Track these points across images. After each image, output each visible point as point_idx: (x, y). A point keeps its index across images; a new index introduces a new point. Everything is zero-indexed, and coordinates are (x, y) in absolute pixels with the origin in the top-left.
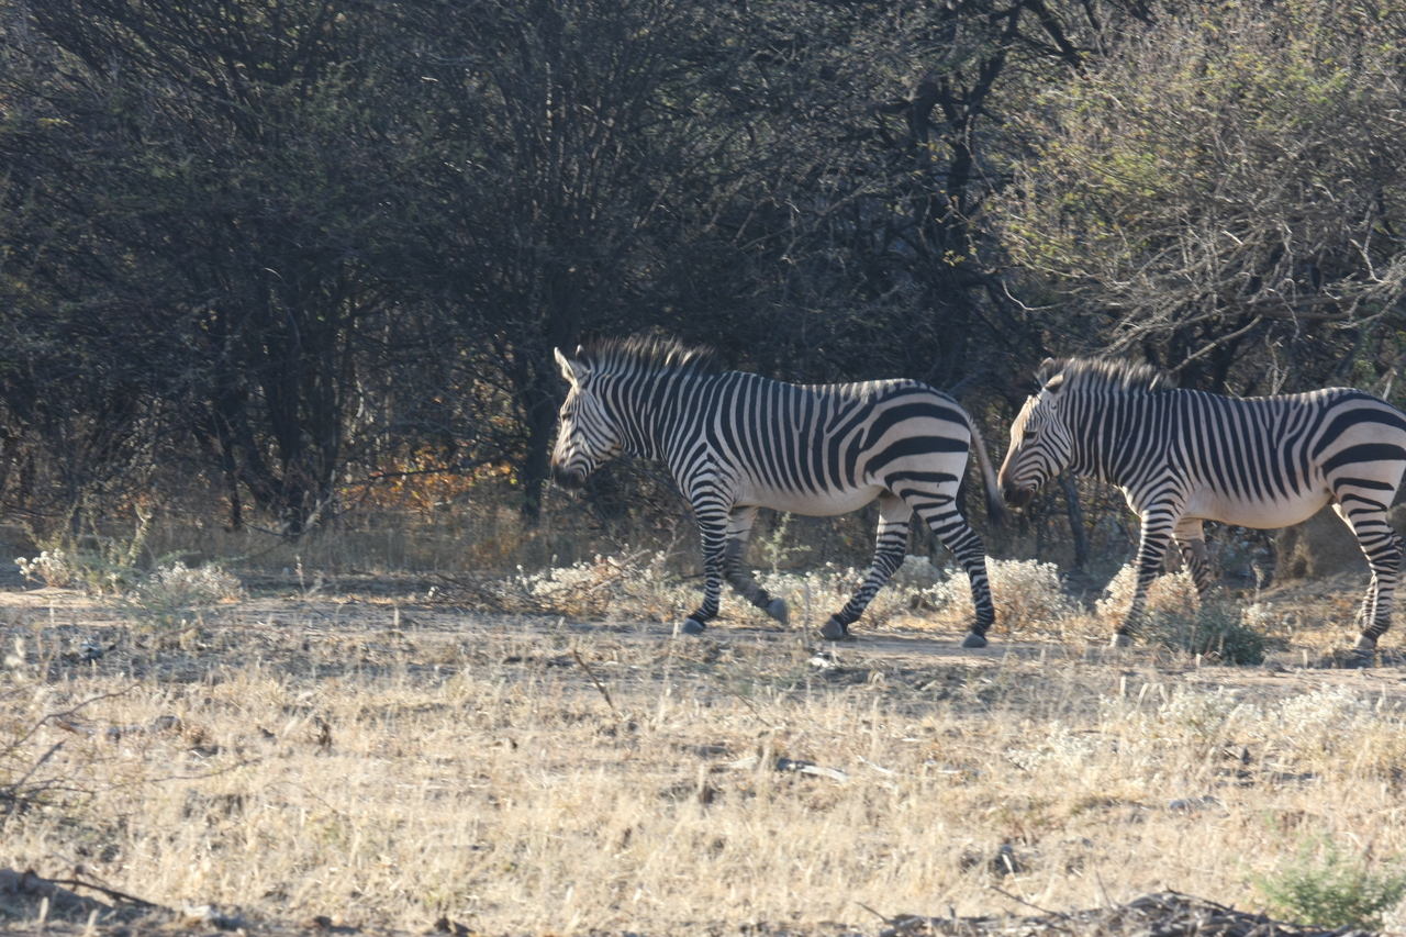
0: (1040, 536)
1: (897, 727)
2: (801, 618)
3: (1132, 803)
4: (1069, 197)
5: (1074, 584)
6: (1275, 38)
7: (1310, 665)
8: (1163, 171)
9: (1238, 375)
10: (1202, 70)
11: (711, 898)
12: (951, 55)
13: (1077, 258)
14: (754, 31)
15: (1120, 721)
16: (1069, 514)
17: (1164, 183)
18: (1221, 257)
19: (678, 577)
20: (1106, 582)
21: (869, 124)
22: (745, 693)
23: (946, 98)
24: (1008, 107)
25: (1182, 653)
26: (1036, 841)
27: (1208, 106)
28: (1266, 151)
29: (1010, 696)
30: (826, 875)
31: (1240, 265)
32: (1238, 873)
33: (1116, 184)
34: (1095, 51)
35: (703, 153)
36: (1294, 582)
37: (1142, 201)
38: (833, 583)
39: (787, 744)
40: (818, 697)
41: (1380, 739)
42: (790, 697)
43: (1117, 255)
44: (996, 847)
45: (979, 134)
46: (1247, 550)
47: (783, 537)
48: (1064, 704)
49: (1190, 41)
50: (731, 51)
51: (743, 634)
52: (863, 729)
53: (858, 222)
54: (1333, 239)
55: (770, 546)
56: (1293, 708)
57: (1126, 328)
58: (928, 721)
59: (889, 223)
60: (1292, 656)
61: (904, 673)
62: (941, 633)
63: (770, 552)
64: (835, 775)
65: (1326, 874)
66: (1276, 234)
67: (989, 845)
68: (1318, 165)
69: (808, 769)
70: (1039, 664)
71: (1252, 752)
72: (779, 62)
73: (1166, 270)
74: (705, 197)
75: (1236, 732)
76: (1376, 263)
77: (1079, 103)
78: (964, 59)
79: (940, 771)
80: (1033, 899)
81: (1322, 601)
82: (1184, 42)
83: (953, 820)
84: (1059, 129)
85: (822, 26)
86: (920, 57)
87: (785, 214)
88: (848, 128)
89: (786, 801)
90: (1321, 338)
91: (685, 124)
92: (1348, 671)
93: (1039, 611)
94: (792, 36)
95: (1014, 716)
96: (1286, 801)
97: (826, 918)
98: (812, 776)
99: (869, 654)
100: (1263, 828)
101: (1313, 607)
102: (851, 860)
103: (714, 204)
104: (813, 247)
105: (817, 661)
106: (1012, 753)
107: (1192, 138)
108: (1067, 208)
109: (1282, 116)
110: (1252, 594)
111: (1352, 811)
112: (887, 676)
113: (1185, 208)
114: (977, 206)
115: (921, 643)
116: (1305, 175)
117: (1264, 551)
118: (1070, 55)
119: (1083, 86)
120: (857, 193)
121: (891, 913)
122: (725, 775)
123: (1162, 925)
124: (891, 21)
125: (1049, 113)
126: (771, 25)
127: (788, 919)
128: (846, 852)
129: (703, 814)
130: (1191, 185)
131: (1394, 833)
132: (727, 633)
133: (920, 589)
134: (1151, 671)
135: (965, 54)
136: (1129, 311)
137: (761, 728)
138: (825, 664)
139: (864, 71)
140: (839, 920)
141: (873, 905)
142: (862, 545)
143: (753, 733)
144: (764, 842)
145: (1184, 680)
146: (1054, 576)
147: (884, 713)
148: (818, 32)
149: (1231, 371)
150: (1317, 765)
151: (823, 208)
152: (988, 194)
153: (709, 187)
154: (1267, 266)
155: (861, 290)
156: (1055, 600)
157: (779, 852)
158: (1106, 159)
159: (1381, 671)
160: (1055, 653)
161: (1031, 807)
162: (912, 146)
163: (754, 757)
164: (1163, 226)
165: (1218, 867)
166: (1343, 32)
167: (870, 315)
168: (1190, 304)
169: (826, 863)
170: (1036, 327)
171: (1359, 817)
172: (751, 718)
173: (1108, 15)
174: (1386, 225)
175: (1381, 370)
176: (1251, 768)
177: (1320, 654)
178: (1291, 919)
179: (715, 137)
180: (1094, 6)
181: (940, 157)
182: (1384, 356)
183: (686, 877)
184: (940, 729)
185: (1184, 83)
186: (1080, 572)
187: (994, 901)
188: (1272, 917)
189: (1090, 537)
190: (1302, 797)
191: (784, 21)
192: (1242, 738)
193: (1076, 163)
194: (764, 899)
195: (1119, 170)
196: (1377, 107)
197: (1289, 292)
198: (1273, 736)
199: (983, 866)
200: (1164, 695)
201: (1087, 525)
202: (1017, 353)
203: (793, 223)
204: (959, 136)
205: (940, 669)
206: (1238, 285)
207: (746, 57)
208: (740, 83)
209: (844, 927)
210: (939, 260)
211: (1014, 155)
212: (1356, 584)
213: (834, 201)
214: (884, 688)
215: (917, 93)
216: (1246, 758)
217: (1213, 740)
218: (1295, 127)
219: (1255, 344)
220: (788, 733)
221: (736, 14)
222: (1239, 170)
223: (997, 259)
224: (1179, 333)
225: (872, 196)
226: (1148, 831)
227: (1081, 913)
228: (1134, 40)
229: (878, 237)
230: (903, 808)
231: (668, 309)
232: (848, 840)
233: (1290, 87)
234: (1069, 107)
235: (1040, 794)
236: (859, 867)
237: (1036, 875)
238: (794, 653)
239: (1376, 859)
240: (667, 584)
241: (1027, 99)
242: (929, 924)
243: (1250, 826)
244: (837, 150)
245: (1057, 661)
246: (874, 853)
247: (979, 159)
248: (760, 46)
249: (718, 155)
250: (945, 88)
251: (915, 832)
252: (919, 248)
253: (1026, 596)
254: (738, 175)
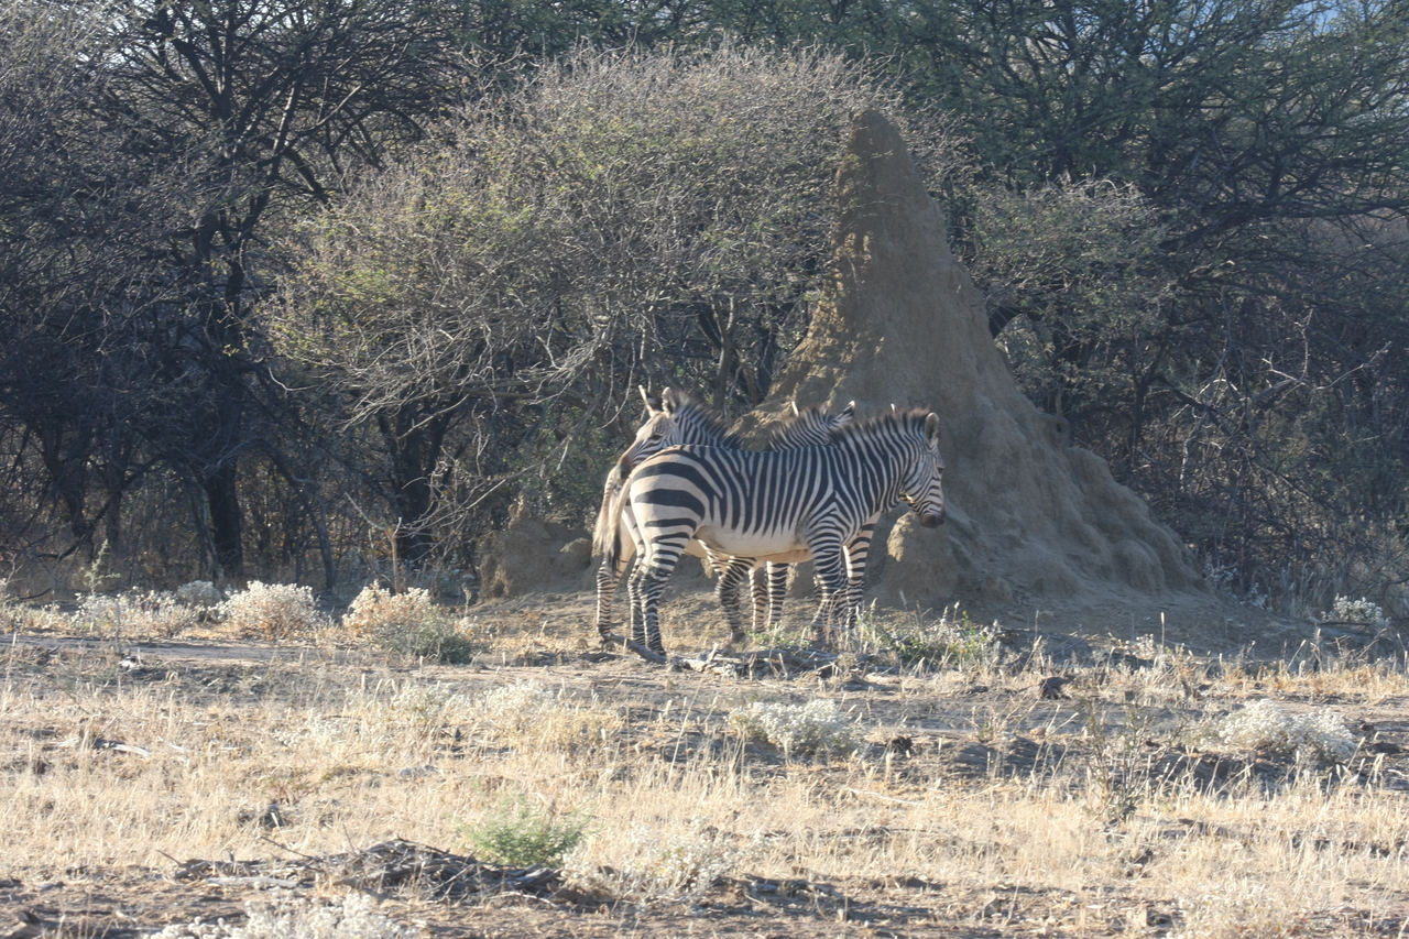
0: (299, 566)
1: (188, 713)
2: (113, 630)
3: (371, 772)
4: (320, 303)
5: (325, 602)
6: (478, 181)
7: (507, 664)
8: (392, 283)
9: (451, 441)
10: (421, 205)
11: (43, 848)
12: (227, 193)
13: (326, 350)
14: (74, 174)
15: (362, 709)
16: (321, 548)
17: (392, 292)
18: (437, 349)
19: (17, 599)
20: (350, 601)
21: (164, 246)
22: (69, 688)
23: (223, 226)
24: (271, 233)
25: (408, 655)
26: (296, 802)
27: (426, 233)
28: (471, 268)
29: (276, 689)
30: (133, 830)
31: (451, 356)
32: (453, 825)
33: (356, 294)
34: (339, 191)
35: (34, 269)
36: (494, 600)
37: (376, 307)
38: (138, 602)
39: (103, 728)
40: (126, 691)
41: (561, 721)
42: (105, 691)
43: (357, 348)
44: (266, 807)
45: (250, 254)
46: (458, 575)
47: (99, 566)
48: (317, 695)
49: (412, 183)
50: (56, 190)
51: (68, 642)
52: (162, 716)
53: (156, 323)
54: (523, 336)
55: (88, 574)
56: (494, 698)
57: (365, 404)
58: (212, 709)
59: (180, 323)
60: (494, 657)
61: (194, 672)
62: (222, 641)
63: (89, 579)
64: (140, 751)
65: (519, 825)
66: (479, 332)
67: (260, 805)
68: (511, 279)
69: (119, 747)
70: (299, 664)
71: (463, 732)
72: (94, 199)
73: (395, 360)
74: (36, 303)
75: (451, 716)
76: (556, 354)
77: (327, 230)
78: (237, 197)
79: (221, 747)
80: (294, 847)
81: (516, 614)
82: (408, 184)
83: (232, 786)
84: (311, 251)
85: (127, 171)
86: (203, 195)
87: (99, 316)
88: (148, 249)
89: (102, 772)
90: (514, 412)
91: (21, 246)
92: (536, 669)
93: (299, 623)
94: (103, 178)
95: (280, 705)
96: (488, 769)
97: (134, 863)
98: (122, 752)
99: (166, 657)
100: (472, 790)
101: (509, 619)
102: (153, 818)
103: (44, 309)
104: (120, 342)
105: (125, 663)
106: (277, 733)
107: (414, 258)
108: (318, 311)
109: (483, 241)
110: (462, 609)
111: (540, 777)
112: (180, 675)
113: (409, 312)
114: (248, 310)
115: (205, 647)
116: (501, 287)
117: (472, 576)
118: (319, 193)
119: (329, 217)
120: (155, 300)
121: (184, 859)
122: (54, 752)
123: (394, 865)
124: (181, 167)
125: (304, 239)
126: (88, 170)
127: (104, 864)
128: (149, 812)
129: (37, 783)
130: (413, 294)
131: (572, 793)
132: (55, 642)
133: (206, 607)
134: (385, 670)
135: (238, 193)
136: (367, 391)
137: (82, 715)
138: (132, 665)
139: (160, 205)
140: (144, 864)
141: (169, 852)
142: (161, 573)
143: (76, 719)
144: (85, 804)
145: (410, 676)
146: (310, 596)
147: (178, 703)
148: (124, 175)
149: (446, 437)
150: (512, 741)
151: (129, 311)
152: (257, 301)
153: (40, 295)
154: (472, 357)
155: (159, 375)
156: (310, 615)
157: (96, 811)
158: (348, 274)
159: (560, 668)
160: (311, 656)
161: (292, 775)
162: (198, 263)
163: (77, 737)
164: (392, 325)
165: (437, 820)
166: (529, 177)
167: (165, 395)
168: (414, 386)
169: (134, 820)
170: (295, 404)
171: (545, 781)
172: (74, 707)
173: (349, 163)
174: (563, 325)
175: (560, 437)
176: (462, 743)
177: (515, 656)
178: (493, 860)
179: (44, 257)
180: (338, 156)
181: (220, 272)
182: (562, 426)
183: (24, 832)
184: (222, 715)
185: (408, 216)
186: (330, 593)
187: (264, 849)
188: (479, 859)
189: (337, 566)
190: (502, 766)
191: (97, 167)
192: (455, 721)
193: (325, 277)
194: (85, 848)
195: (358, 282)
196: (554, 234)
197: (490, 376)
198: (479, 719)
199: (256, 821)
200: (395, 688)
201: (334, 556)
202: (280, 423)
203: (105, 323)
204: (234, 256)
205: (221, 669)
206: (450, 371)
207: (68, 195)
208: (63, 215)
209: (147, 869)
210: (219, 352)
211: (277, 271)
212: (542, 601)
213: (137, 306)
214: (178, 684)
215: (202, 223)
216: (458, 736)
217: (433, 722)
218: (493, 250)
219: (464, 417)
220: (103, 720)
221: (60, 161)
222: (451, 282)
223: (264, 351)
224: (405, 408)
225: (167, 302)
226: (382, 793)
227: (332, 857)
228: (368, 183)
229: (172, 334)
230: (193, 776)
231: (8, 390)
232: (151, 802)
233: (488, 219)
234: (319, 234)
235: (300, 765)
236: (159, 823)
237: (297, 828)
238: (108, 657)
239: (558, 813)
240: (8, 604)
241: (286, 227)
242: (214, 867)
243: (461, 789)
244: (139, 267)
245: (312, 662)
246: (171, 812)
247: (250, 274)
248: (78, 186)
249: (46, 270)
250: (223, 219)
251: (203, 795)
252: (203, 342)
253: (288, 612)
254: (63, 286)
